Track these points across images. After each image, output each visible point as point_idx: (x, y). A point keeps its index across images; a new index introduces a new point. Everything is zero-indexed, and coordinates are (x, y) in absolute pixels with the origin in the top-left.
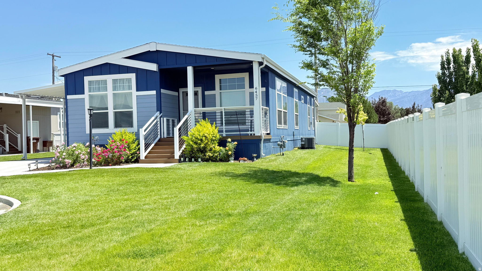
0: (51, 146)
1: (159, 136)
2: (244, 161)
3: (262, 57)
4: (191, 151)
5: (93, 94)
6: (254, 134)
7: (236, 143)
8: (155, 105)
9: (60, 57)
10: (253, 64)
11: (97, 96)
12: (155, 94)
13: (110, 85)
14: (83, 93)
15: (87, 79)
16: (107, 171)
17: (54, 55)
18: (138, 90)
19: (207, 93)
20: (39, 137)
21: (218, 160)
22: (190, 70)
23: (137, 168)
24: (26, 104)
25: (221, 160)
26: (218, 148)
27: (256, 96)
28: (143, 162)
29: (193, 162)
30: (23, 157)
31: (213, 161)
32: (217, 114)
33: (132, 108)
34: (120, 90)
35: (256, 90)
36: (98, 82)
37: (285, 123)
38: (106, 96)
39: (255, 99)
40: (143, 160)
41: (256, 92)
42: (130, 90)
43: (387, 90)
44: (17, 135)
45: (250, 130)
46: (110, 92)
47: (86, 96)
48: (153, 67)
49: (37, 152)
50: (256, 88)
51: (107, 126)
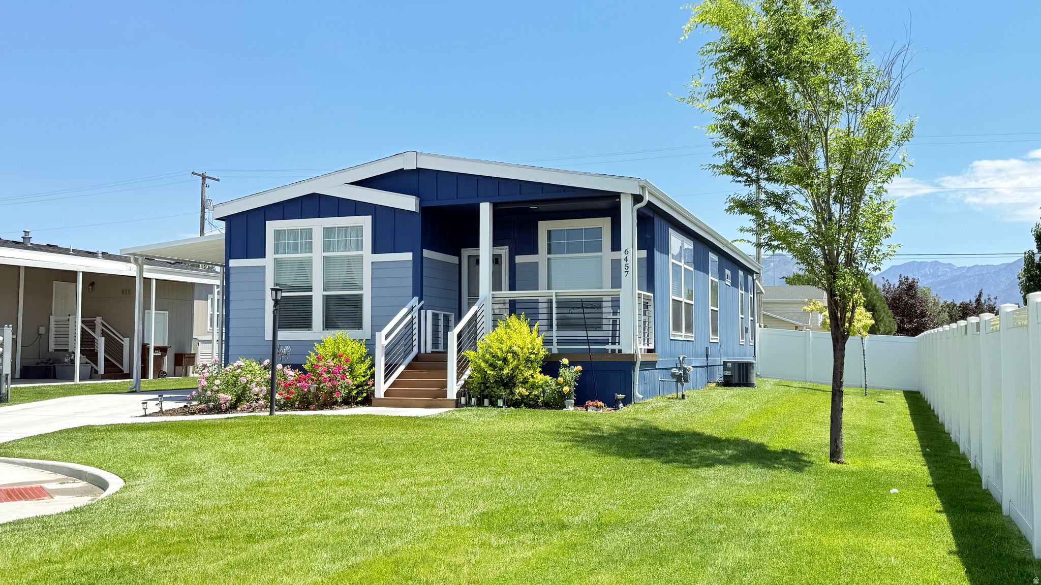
0: (192, 365)
1: (416, 350)
2: (596, 409)
3: (641, 185)
4: (482, 383)
5: (282, 258)
6: (620, 351)
7: (579, 368)
8: (410, 282)
9: (218, 180)
10: (620, 199)
11: (291, 262)
12: (411, 259)
13: (318, 240)
14: (262, 255)
15: (272, 226)
16: (305, 421)
17: (207, 175)
18: (375, 251)
19: (519, 259)
20: (167, 345)
21: (540, 403)
22: (485, 211)
23: (367, 416)
24: (144, 276)
25: (547, 405)
26: (540, 378)
27: (627, 268)
28: (381, 403)
29: (485, 407)
30: (133, 386)
31: (529, 406)
32: (540, 305)
33: (362, 289)
34: (339, 250)
35: (626, 256)
36: (294, 233)
37: (689, 328)
38: (309, 262)
39: (623, 274)
40: (380, 399)
41: (627, 260)
42: (358, 251)
43: (919, 261)
44: (123, 341)
45: (610, 341)
46: (317, 255)
47: (268, 262)
48: (408, 203)
49: (161, 376)
50: (625, 251)
51: (308, 325)
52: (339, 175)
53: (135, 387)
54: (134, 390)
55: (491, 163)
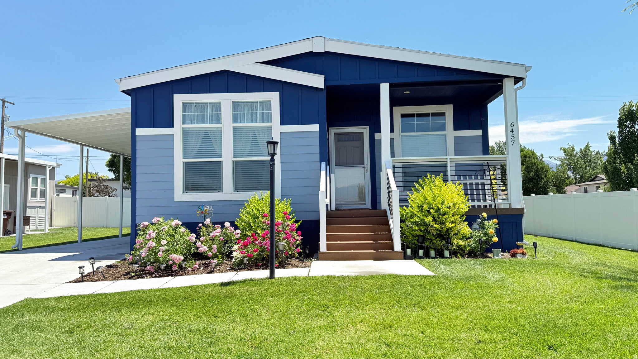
0: (27, 225)
2: (523, 256)
6: (510, 206)
7: (496, 221)
8: (317, 150)
9: (14, 104)
10: (503, 84)
11: (198, 132)
12: (318, 130)
13: (227, 113)
14: (171, 124)
15: (179, 100)
17: (6, 100)
18: (283, 122)
22: (385, 89)
25: (472, 254)
26: (467, 230)
27: (513, 138)
30: (16, 245)
34: (246, 122)
38: (219, 132)
40: (328, 253)
41: (513, 132)
42: (265, 122)
46: (227, 126)
47: (176, 131)
48: (317, 81)
49: (7, 234)
50: (511, 124)
51: (218, 188)
52: (248, 55)
53: (18, 246)
54: (16, 248)
55: (394, 49)
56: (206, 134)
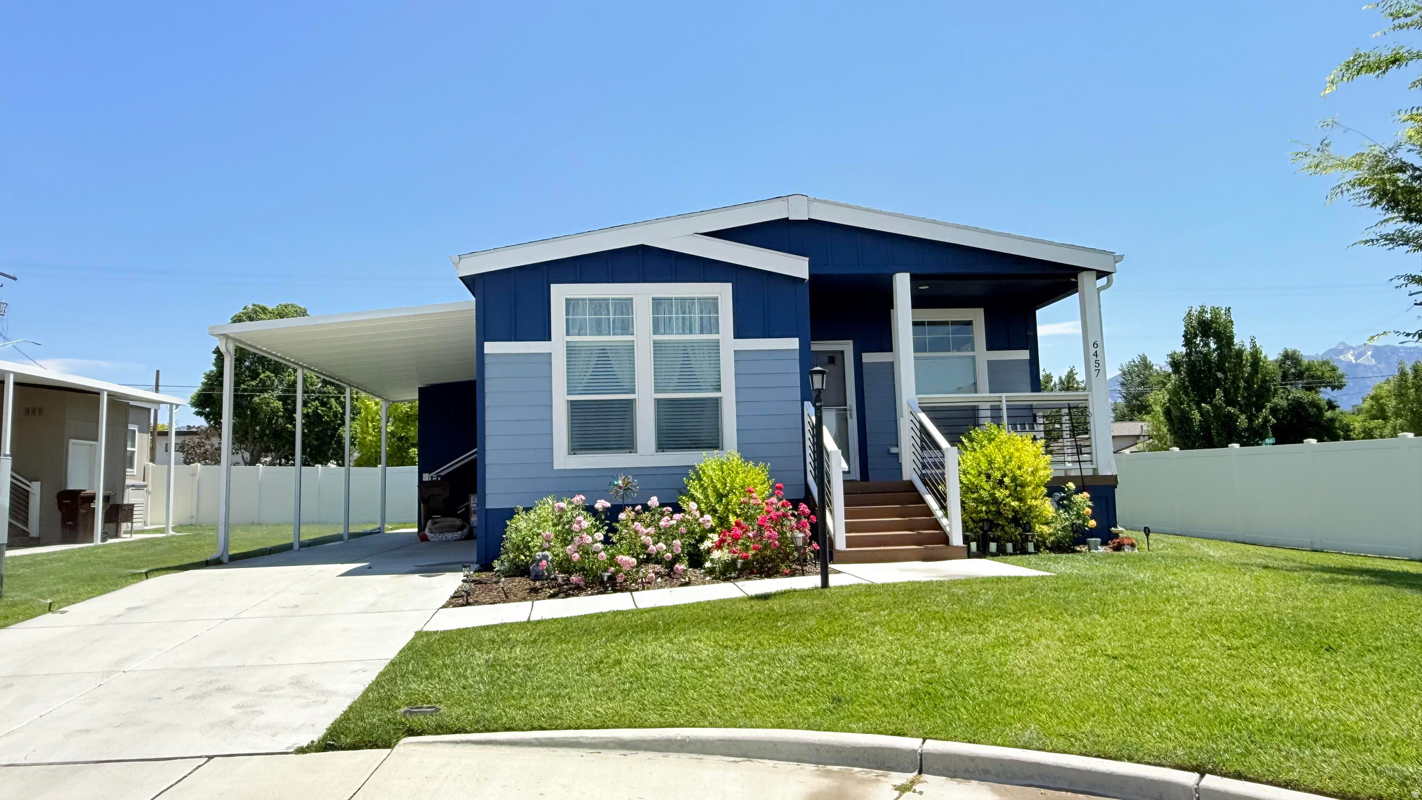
0: (127, 522)
2: (1132, 548)
6: (1098, 472)
7: (1086, 494)
10: (1077, 280)
11: (589, 349)
12: (797, 347)
13: (643, 316)
14: (547, 336)
15: (560, 293)
18: (738, 334)
19: (868, 358)
22: (902, 284)
27: (1097, 365)
33: (720, 390)
34: (678, 332)
35: (1095, 350)
36: (599, 305)
38: (630, 349)
39: (1091, 374)
41: (1096, 355)
42: (711, 334)
44: (28, 486)
46: (643, 337)
47: (557, 346)
48: (797, 267)
50: (1094, 343)
51: (627, 444)
52: (681, 221)
53: (221, 551)
54: (218, 558)
56: (603, 353)
